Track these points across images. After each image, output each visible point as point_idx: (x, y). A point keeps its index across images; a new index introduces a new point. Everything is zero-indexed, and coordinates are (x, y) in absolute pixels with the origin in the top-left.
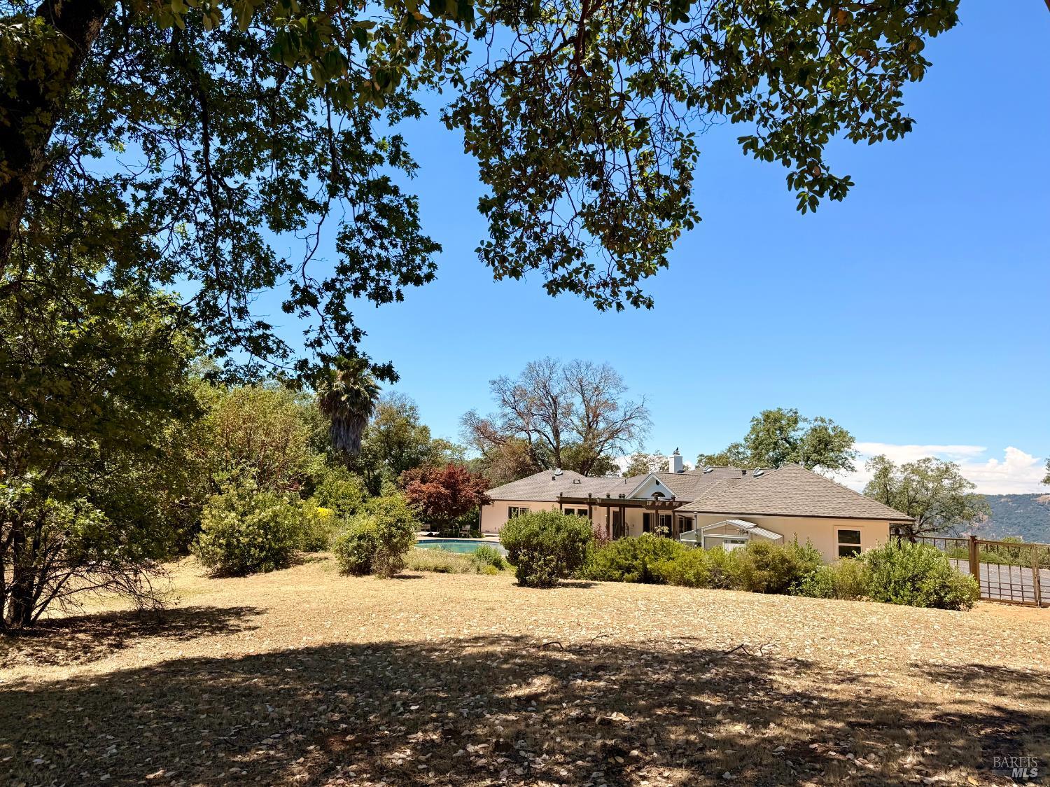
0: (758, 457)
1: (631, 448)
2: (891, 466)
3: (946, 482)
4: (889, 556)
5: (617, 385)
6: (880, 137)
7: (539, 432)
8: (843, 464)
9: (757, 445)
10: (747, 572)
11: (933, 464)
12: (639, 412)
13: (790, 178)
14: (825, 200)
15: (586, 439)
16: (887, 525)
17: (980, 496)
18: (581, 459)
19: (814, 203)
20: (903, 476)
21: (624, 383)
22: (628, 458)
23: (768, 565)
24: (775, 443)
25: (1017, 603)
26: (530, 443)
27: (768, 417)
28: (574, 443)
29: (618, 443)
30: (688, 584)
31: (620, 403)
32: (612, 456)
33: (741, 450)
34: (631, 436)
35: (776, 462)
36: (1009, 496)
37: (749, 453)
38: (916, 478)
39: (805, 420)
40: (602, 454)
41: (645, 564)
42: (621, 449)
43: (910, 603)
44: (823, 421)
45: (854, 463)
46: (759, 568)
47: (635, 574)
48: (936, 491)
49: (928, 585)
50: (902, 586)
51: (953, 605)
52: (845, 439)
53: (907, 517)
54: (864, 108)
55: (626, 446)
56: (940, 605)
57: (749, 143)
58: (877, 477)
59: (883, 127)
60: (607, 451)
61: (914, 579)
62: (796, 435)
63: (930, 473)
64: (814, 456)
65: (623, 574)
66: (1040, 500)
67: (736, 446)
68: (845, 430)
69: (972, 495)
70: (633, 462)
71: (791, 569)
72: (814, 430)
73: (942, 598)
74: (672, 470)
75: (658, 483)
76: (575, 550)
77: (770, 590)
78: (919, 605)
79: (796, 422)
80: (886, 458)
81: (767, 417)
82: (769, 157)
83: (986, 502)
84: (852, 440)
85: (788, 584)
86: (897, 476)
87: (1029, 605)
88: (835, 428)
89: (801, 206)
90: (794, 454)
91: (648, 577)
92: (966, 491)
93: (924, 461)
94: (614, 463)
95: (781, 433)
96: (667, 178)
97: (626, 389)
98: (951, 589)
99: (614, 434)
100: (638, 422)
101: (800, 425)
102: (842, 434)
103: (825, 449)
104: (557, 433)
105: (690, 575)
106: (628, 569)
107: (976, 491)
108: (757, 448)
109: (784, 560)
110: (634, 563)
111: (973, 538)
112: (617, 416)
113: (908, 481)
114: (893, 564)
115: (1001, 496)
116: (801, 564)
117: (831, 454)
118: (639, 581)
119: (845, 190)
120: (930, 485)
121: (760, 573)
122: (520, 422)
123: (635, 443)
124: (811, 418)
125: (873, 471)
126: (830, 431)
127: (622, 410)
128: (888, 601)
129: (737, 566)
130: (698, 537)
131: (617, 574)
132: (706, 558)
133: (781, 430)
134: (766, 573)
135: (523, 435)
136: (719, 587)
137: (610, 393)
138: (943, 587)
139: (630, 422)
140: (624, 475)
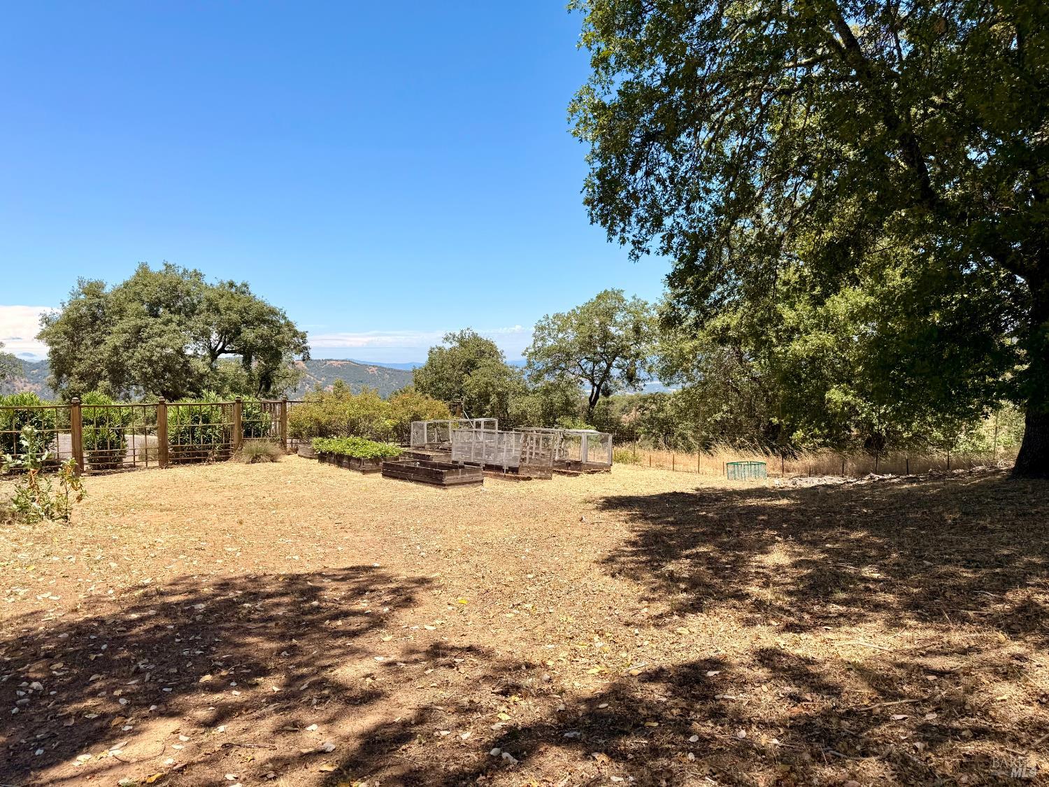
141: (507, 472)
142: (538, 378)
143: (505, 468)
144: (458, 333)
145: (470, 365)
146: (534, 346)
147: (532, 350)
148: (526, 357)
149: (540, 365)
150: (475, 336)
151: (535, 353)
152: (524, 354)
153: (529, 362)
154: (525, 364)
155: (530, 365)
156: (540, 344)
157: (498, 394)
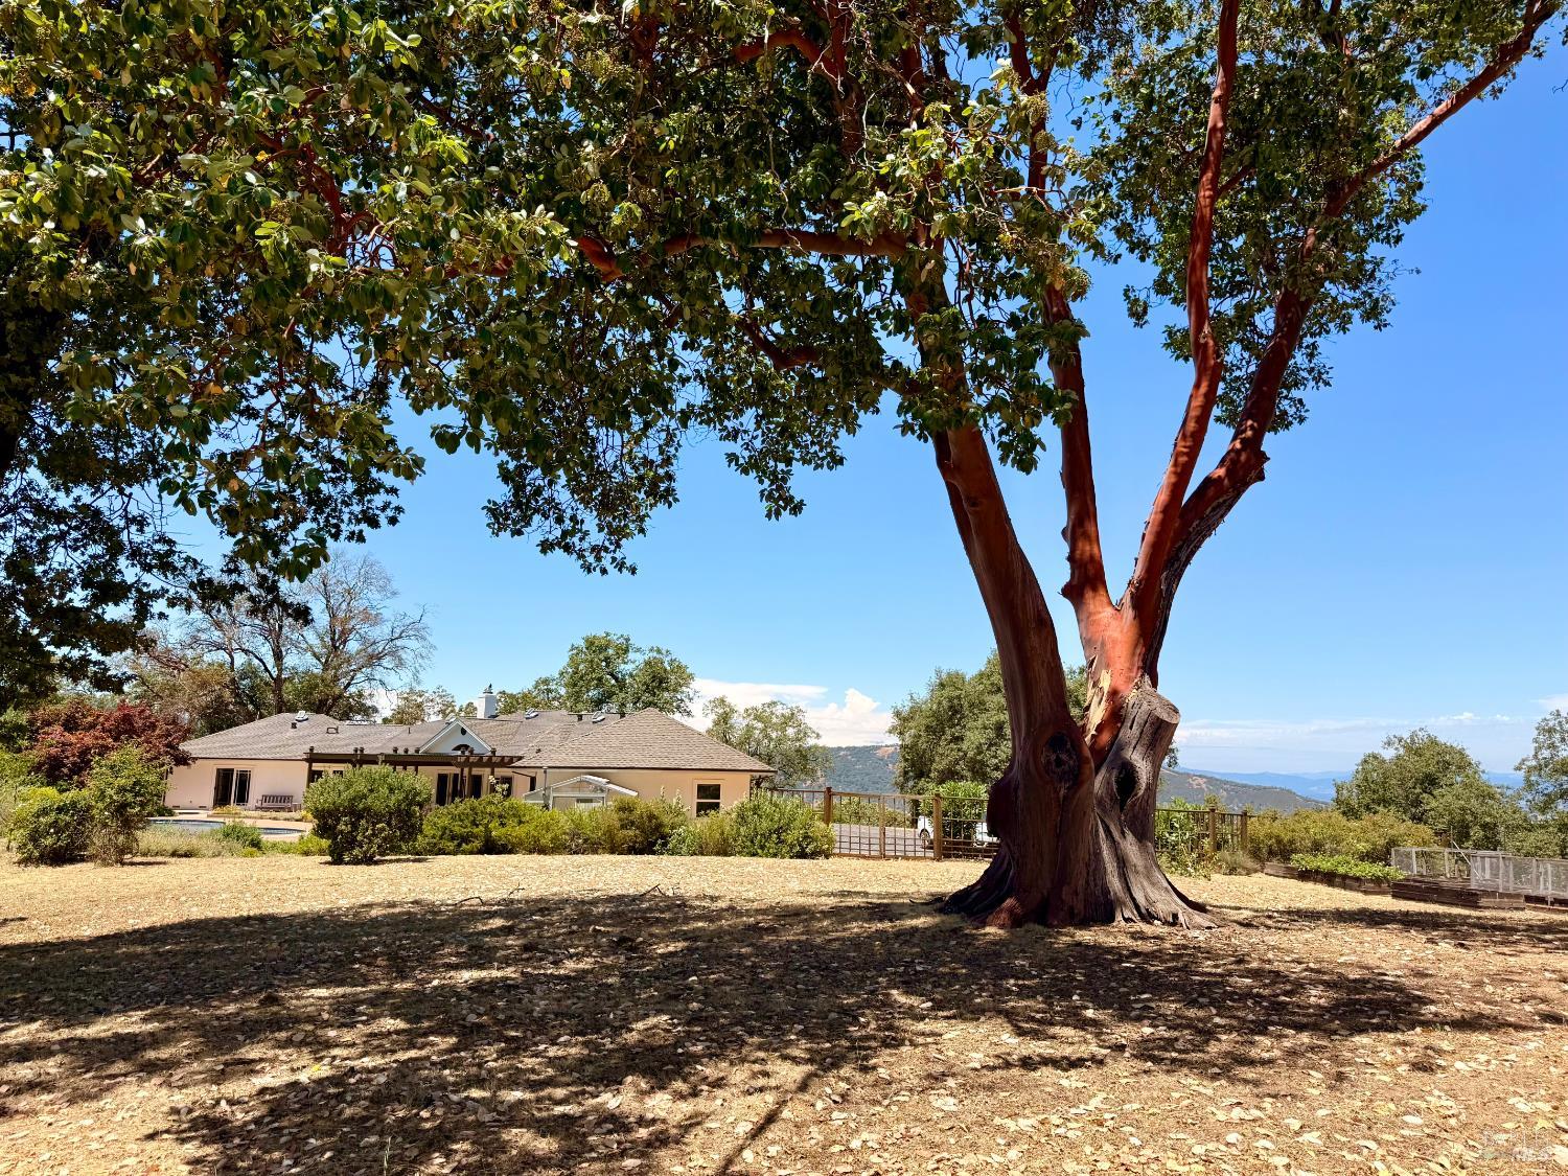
0: (576, 697)
1: (399, 681)
2: (732, 711)
3: (791, 732)
4: (756, 809)
5: (383, 589)
6: (822, 466)
7: (246, 652)
8: (678, 707)
9: (576, 682)
10: (610, 833)
11: (779, 710)
12: (415, 629)
13: (762, 492)
14: (785, 514)
15: (326, 666)
16: (748, 776)
17: (824, 748)
18: (316, 695)
19: (778, 514)
20: (745, 723)
21: (395, 585)
22: (393, 696)
23: (633, 823)
24: (600, 679)
25: (864, 857)
26: (232, 669)
27: (592, 643)
28: (306, 673)
29: (379, 673)
30: (542, 851)
31: (386, 614)
32: (366, 694)
33: (553, 686)
34: (401, 663)
35: (598, 703)
36: (848, 749)
37: (563, 691)
38: (760, 725)
39: (638, 650)
40: (353, 689)
41: (488, 831)
42: (382, 683)
43: (775, 855)
44: (659, 651)
45: (691, 706)
46: (623, 827)
47: (477, 844)
48: (779, 741)
49: (791, 837)
50: (767, 838)
51: (814, 855)
52: (684, 676)
53: (768, 768)
54: (813, 443)
55: (392, 679)
56: (802, 855)
57: (732, 458)
58: (716, 724)
59: (823, 459)
60: (360, 684)
61: (778, 831)
62: (625, 668)
63: (774, 720)
64: (646, 697)
65: (459, 845)
66: (880, 753)
67: (546, 682)
68: (683, 664)
69: (816, 747)
70: (401, 703)
71: (660, 825)
72: (648, 663)
73: (803, 849)
74: (480, 714)
75: (464, 732)
76: (410, 815)
77: (634, 850)
78: (783, 857)
79: (626, 651)
80: (728, 700)
81: (590, 643)
82: (745, 471)
83: (827, 754)
84: (691, 677)
85: (654, 844)
86: (739, 722)
87: (873, 858)
88: (672, 661)
89: (769, 516)
90: (622, 695)
91: (491, 847)
92: (811, 742)
93: (769, 705)
94: (369, 703)
95: (607, 666)
96: (652, 462)
97: (394, 594)
98: (813, 840)
99: (373, 659)
100: (413, 644)
101: (631, 655)
102: (679, 669)
103: (658, 687)
104: (278, 657)
105: (545, 841)
106: (465, 839)
107: (821, 743)
108: (575, 685)
109: (651, 817)
110: (475, 830)
111: (829, 789)
112: (379, 633)
113: (750, 729)
114: (760, 817)
115: (840, 749)
116: (666, 820)
117: (666, 694)
118: (480, 852)
119: (801, 509)
120: (774, 735)
121: (625, 832)
122: (216, 635)
123: (406, 676)
124: (645, 647)
125: (713, 717)
126: (666, 665)
127: (389, 624)
128: (754, 855)
129: (598, 828)
130: (546, 797)
131: (451, 845)
132: (563, 819)
133: (607, 659)
134: (631, 833)
135: (222, 656)
136: (576, 853)
137: (371, 597)
138: (806, 837)
139: (399, 643)
140: (385, 721)
141: (1552, 904)
142: (1547, 804)
143: (1549, 900)
144: (1406, 736)
145: (1430, 782)
146: (1536, 756)
147: (1534, 763)
148: (1522, 773)
149: (1548, 786)
150: (1434, 742)
151: (1539, 768)
152: (1518, 769)
153: (1527, 780)
154: (1522, 784)
155: (1530, 785)
156: (1546, 753)
157: (1485, 826)
